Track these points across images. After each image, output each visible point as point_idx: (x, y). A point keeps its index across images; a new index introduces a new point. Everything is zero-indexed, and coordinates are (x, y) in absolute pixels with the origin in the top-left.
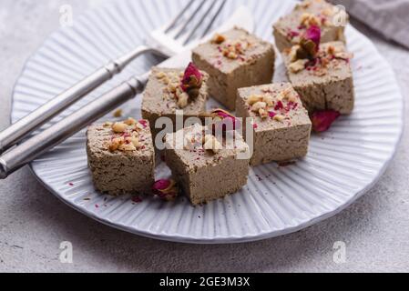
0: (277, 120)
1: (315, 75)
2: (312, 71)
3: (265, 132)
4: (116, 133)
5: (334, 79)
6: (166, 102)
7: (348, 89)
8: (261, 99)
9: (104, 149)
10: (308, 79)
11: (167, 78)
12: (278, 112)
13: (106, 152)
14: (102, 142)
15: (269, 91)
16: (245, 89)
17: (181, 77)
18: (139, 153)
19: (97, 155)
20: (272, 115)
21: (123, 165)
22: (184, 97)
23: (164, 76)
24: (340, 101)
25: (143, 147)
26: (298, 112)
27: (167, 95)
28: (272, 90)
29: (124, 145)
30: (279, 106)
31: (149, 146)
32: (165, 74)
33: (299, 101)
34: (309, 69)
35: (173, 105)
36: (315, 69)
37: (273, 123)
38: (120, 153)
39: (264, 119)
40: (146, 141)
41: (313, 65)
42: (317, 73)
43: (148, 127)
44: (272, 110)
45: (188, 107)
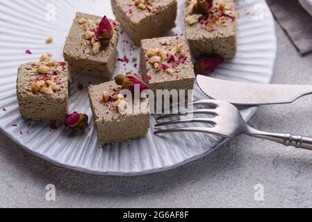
0: (168, 73)
1: (206, 29)
2: (204, 26)
3: (157, 84)
4: (40, 73)
5: (220, 36)
6: (83, 48)
7: (231, 43)
8: (158, 54)
9: (28, 90)
10: (200, 33)
11: (86, 25)
12: (170, 65)
13: (30, 93)
14: (28, 83)
15: (165, 44)
16: (147, 40)
17: (97, 24)
18: (56, 96)
19: (22, 94)
20: (165, 67)
21: (42, 103)
22: (97, 45)
23: (85, 22)
24: (225, 50)
25: (59, 90)
26: (186, 66)
27: (85, 41)
28: (168, 43)
29: (45, 88)
30: (171, 60)
31: (65, 89)
32: (85, 20)
33: (189, 56)
34: (202, 23)
35: (88, 51)
36: (206, 24)
37: (165, 75)
38: (40, 95)
39: (157, 72)
40: (63, 85)
41: (205, 19)
42: (208, 27)
43: (67, 70)
44: (165, 63)
45: (100, 54)
